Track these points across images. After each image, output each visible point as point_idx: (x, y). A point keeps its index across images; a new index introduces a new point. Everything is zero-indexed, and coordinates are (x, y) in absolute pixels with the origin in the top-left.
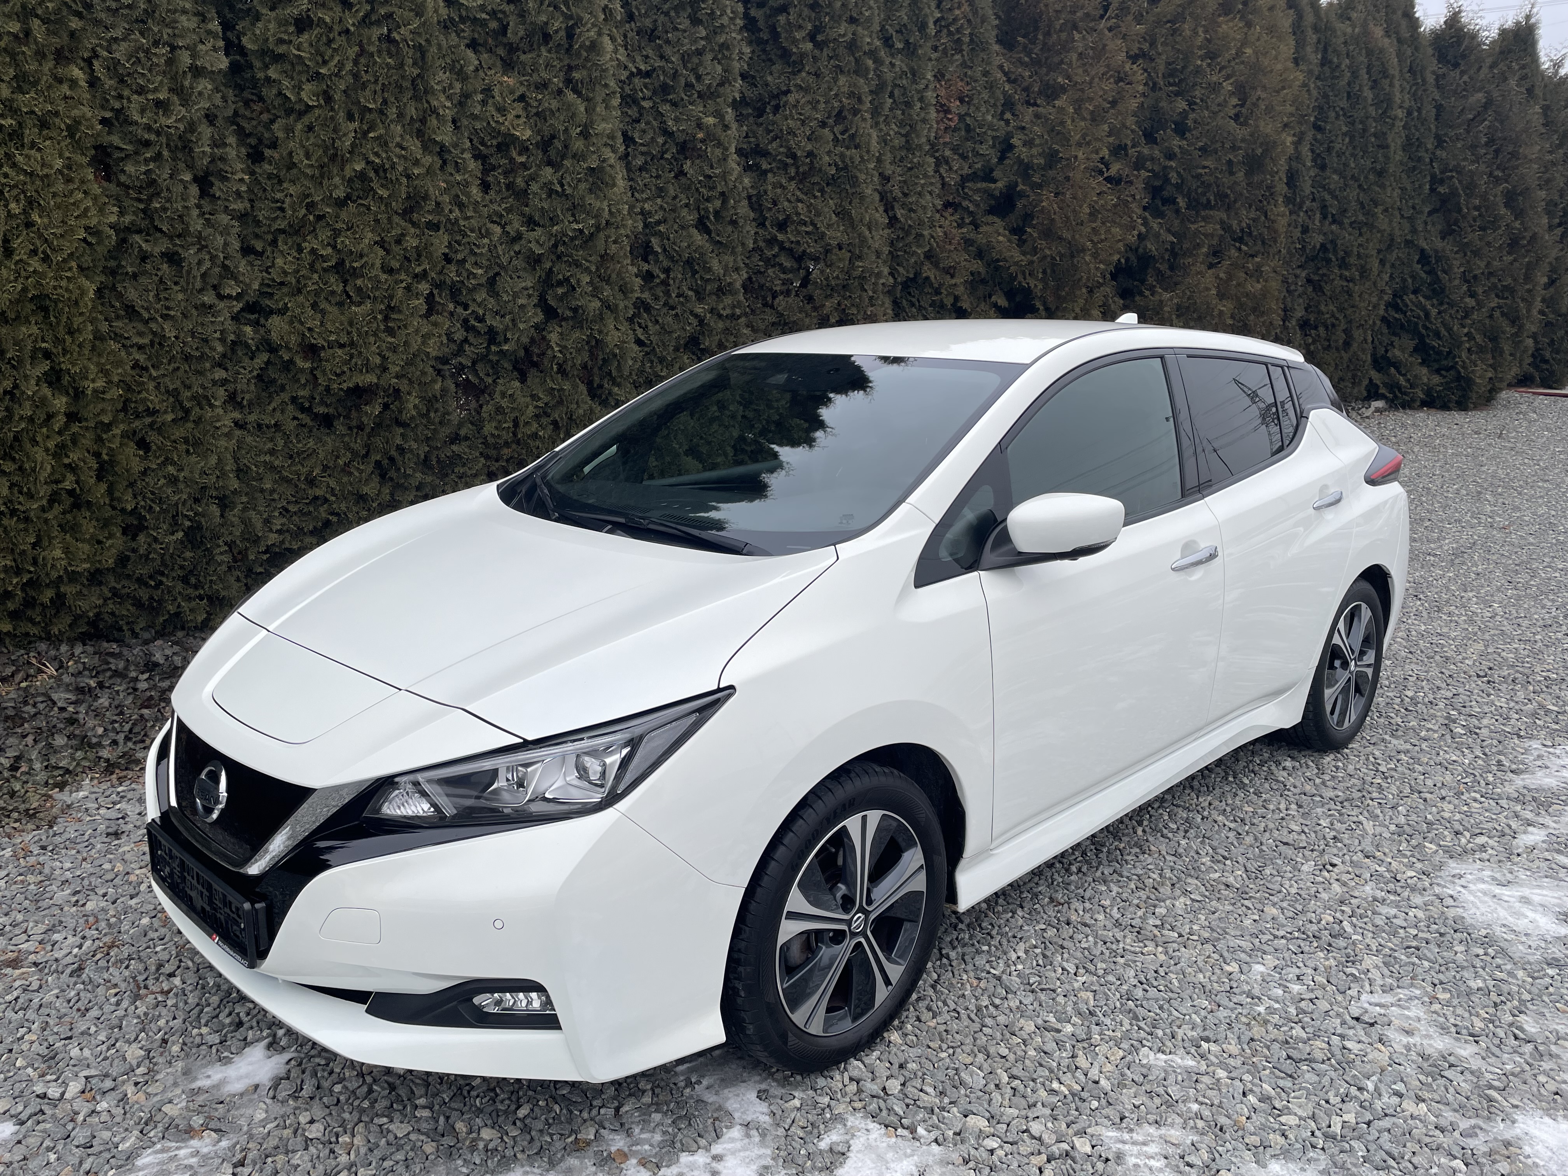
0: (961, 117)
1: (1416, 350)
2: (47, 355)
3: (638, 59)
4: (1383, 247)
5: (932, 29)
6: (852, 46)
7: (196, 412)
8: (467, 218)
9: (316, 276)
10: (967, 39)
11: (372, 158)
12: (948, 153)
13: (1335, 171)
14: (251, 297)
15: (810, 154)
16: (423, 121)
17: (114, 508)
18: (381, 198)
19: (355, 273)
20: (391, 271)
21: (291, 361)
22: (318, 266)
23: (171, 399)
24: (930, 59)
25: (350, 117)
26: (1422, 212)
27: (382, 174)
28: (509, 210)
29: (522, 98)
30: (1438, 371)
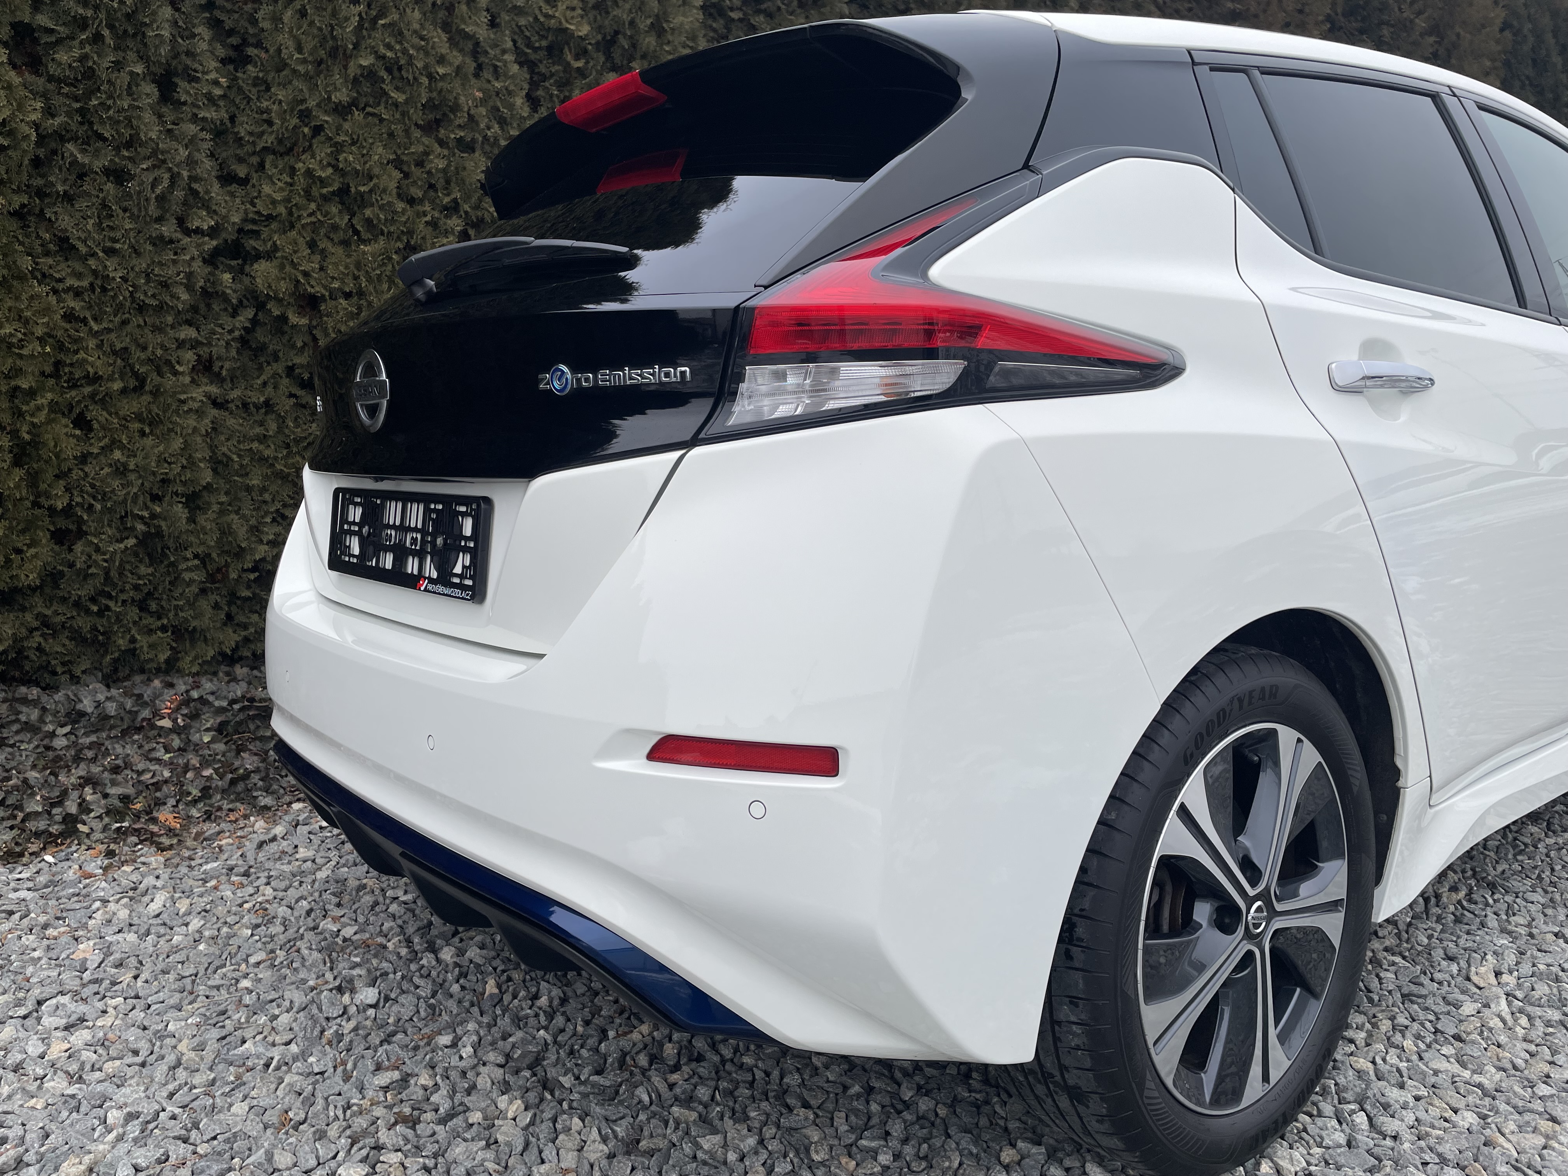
27: (396, 73)
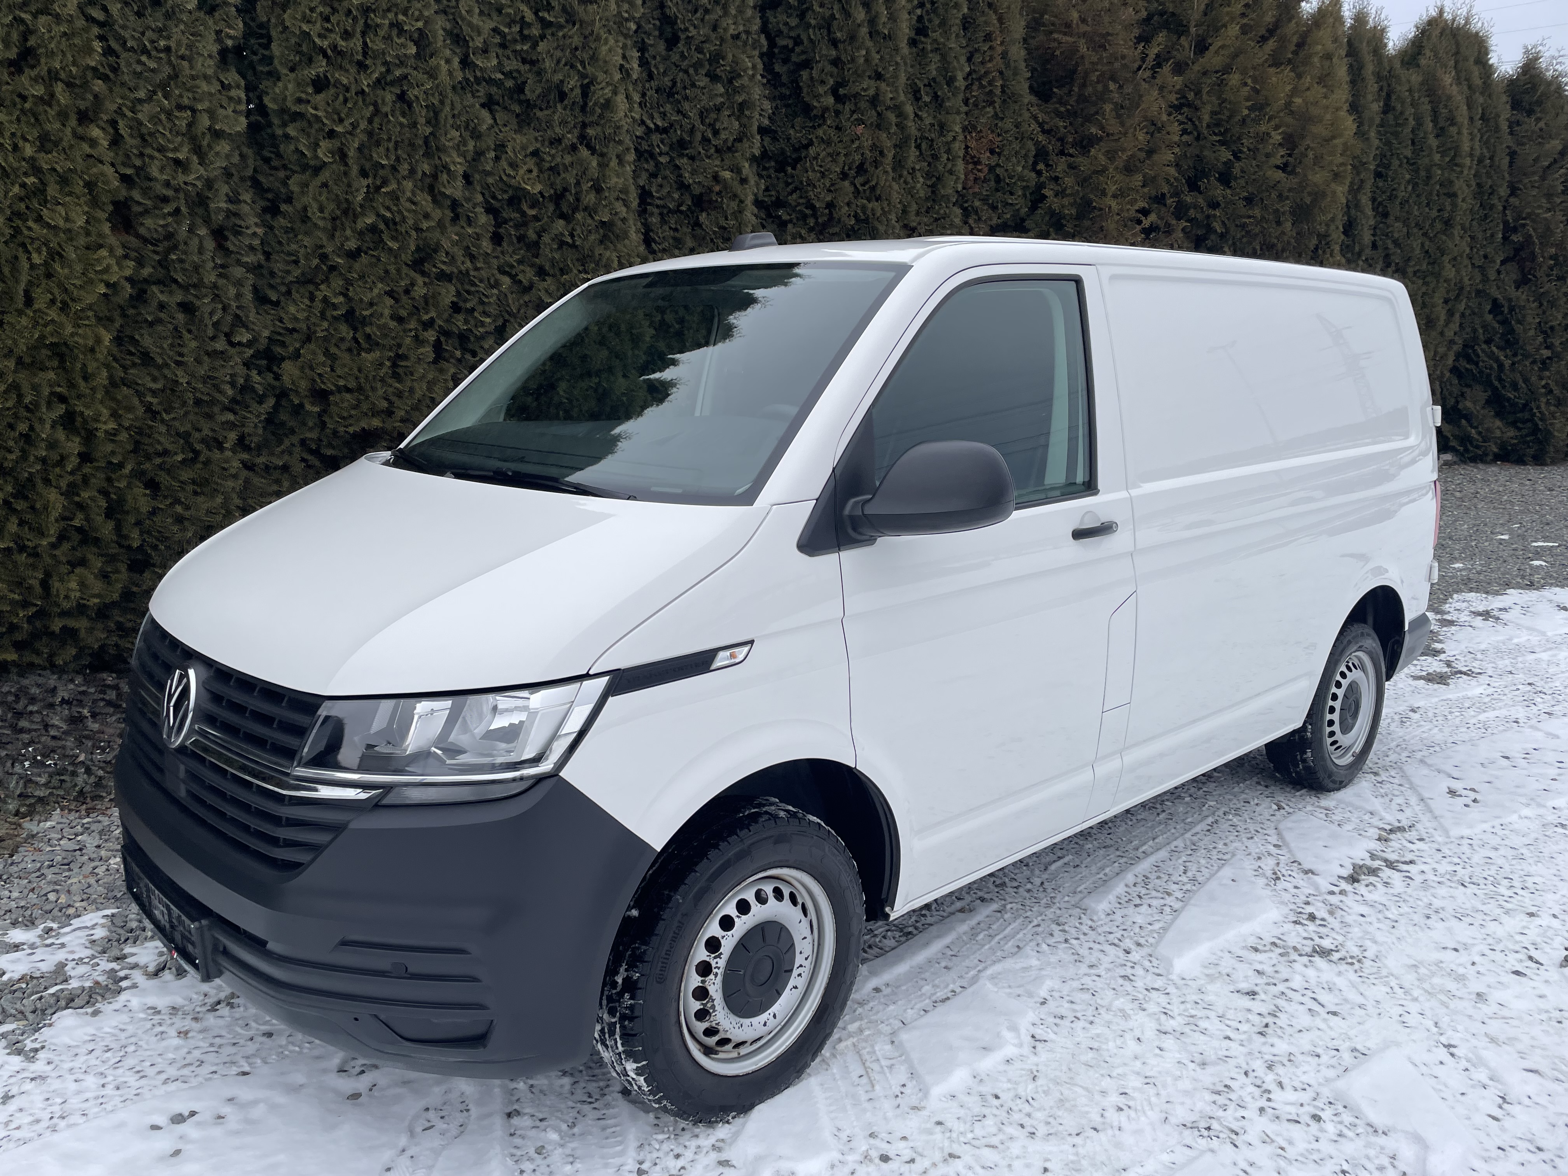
0: (992, 169)
1: (1488, 402)
2: (62, 399)
3: (656, 115)
4: (1452, 296)
5: (960, 83)
6: (874, 101)
7: (205, 454)
8: (477, 269)
9: (325, 324)
10: (998, 91)
11: (383, 212)
12: (977, 203)
13: (1397, 219)
14: (263, 343)
15: (830, 205)
16: (435, 176)
17: (121, 546)
18: (390, 249)
19: (364, 321)
20: (400, 320)
21: (301, 406)
22: (328, 314)
23: (182, 441)
24: (958, 113)
25: (364, 174)
26: (1495, 262)
28: (520, 262)
29: (535, 153)
30: (1514, 424)
